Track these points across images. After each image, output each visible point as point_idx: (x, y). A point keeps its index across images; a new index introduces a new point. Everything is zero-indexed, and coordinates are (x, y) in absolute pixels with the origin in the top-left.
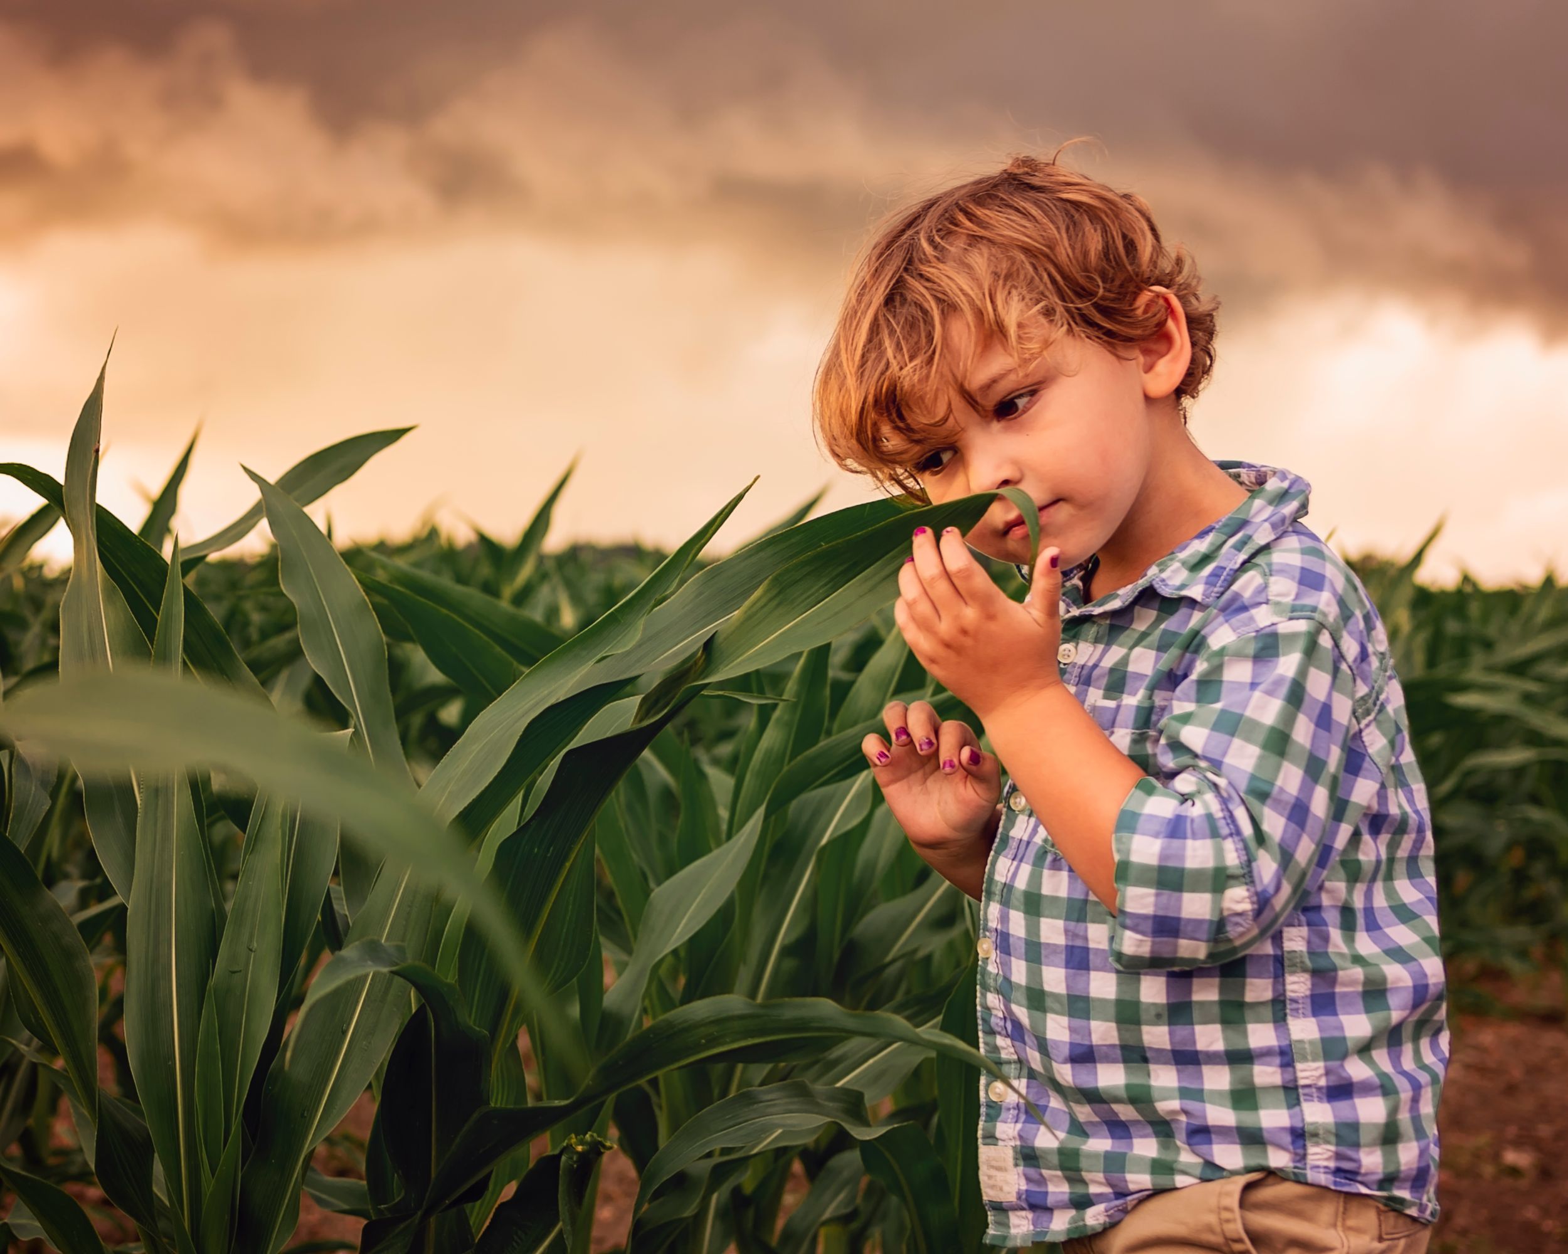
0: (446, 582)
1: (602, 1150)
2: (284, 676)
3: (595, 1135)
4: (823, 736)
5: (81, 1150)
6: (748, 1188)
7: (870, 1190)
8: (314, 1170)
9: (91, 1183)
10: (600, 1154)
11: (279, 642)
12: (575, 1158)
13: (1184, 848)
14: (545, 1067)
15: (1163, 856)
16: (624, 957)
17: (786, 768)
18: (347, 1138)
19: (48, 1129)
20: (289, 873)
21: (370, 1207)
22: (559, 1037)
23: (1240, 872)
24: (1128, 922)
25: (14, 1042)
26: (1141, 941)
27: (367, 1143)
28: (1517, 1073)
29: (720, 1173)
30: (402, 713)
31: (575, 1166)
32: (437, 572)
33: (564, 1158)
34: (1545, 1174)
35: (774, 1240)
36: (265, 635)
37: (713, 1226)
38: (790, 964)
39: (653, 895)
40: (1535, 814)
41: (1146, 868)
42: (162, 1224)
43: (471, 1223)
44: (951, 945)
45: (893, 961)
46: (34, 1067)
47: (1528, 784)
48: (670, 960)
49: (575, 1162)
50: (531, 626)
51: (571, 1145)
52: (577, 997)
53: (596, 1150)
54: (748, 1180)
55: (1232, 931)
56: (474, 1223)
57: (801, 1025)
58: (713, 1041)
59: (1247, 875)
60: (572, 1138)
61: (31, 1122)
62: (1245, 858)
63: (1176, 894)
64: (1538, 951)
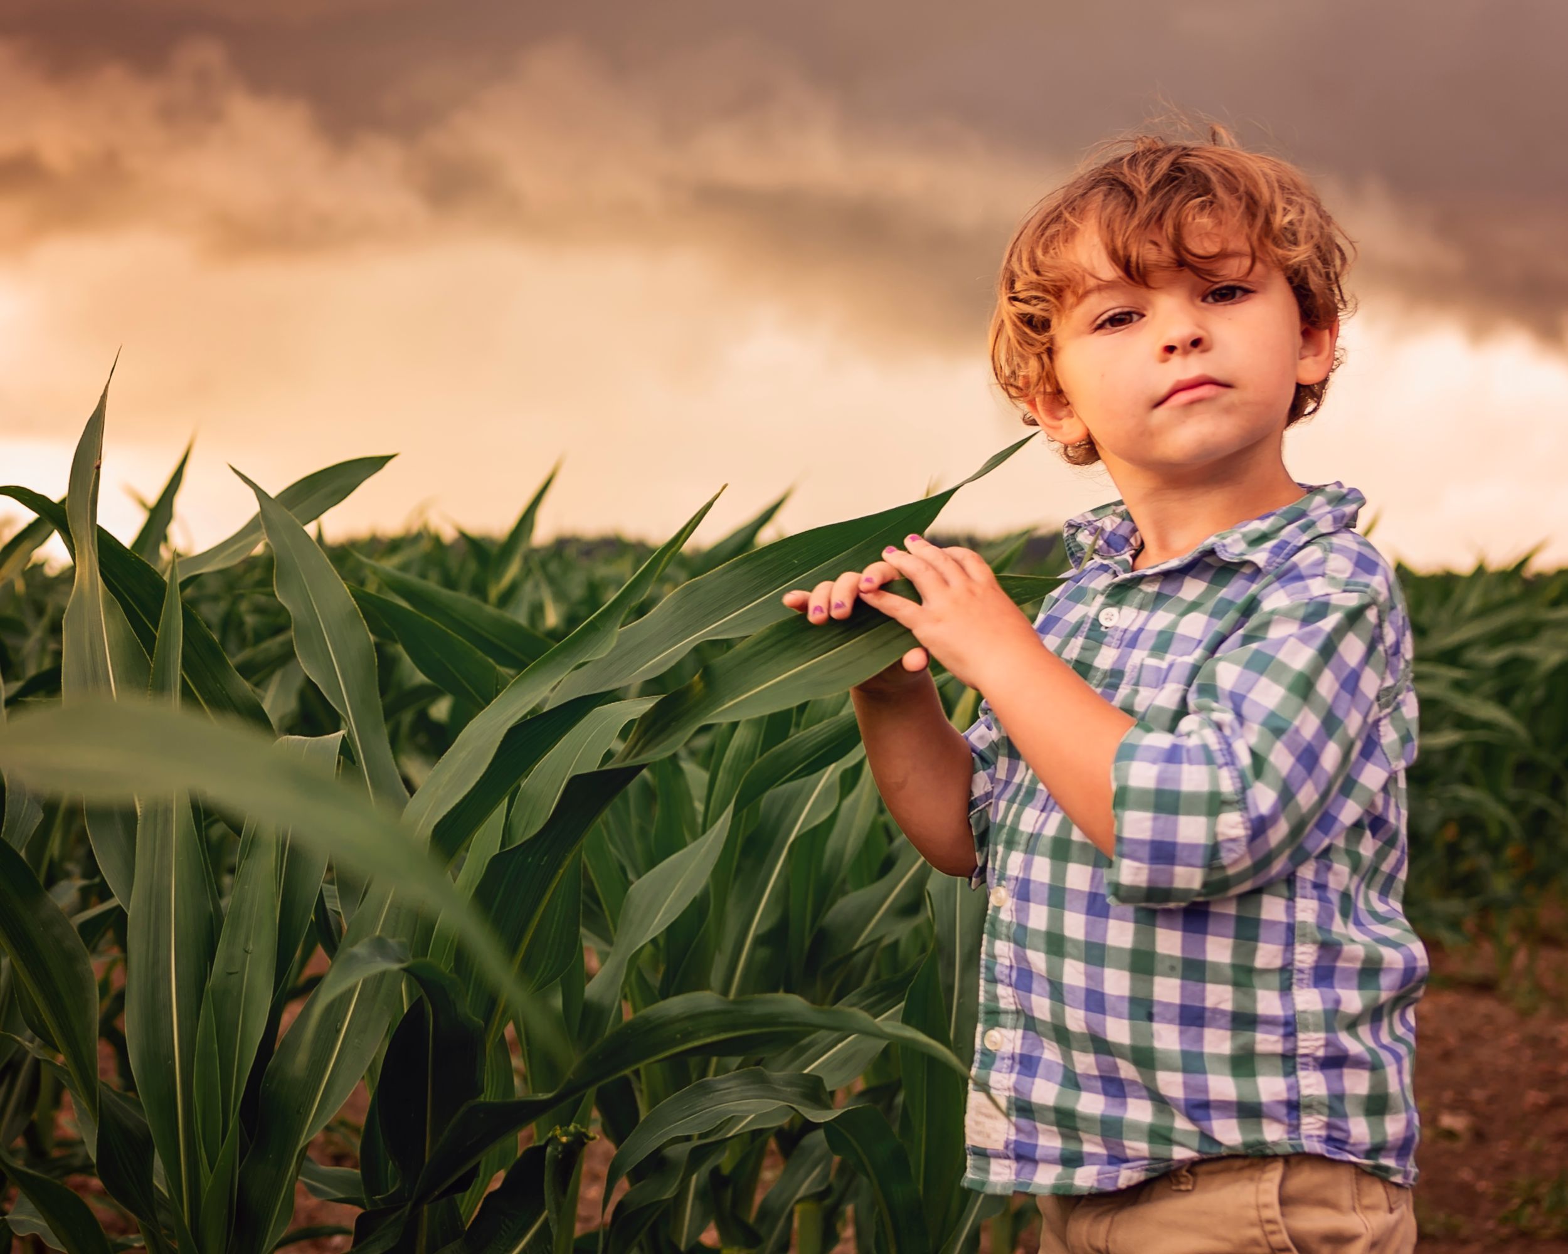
0: (432, 585)
1: (586, 1141)
2: (277, 677)
3: (579, 1126)
4: (792, 730)
5: (82, 1142)
6: (726, 1170)
7: (842, 1169)
8: (310, 1160)
9: (93, 1175)
10: (583, 1144)
11: (273, 645)
12: (560, 1149)
13: (1180, 772)
14: (530, 1057)
15: (1160, 779)
16: (605, 947)
17: (756, 762)
18: (343, 1123)
19: (52, 1122)
20: (283, 876)
21: (364, 1196)
22: (543, 1029)
23: (1236, 798)
24: (1125, 849)
25: (19, 1039)
26: (1138, 868)
27: (362, 1129)
28: (1452, 1040)
29: (698, 1155)
30: (390, 713)
31: (560, 1156)
32: (423, 576)
33: (549, 1149)
34: (1479, 1136)
35: (752, 1217)
36: (259, 638)
37: (693, 1206)
38: (763, 953)
39: (632, 888)
40: (1466, 793)
41: (1144, 792)
42: (162, 1217)
43: (461, 1212)
44: (917, 931)
45: (861, 948)
46: (37, 1063)
47: (1462, 764)
48: (649, 949)
49: (560, 1153)
50: (515, 628)
51: (556, 1137)
52: (560, 989)
53: (580, 1141)
54: (726, 1161)
55: (1226, 858)
56: (464, 1213)
57: (771, 1020)
58: (687, 1036)
59: (1241, 802)
60: (556, 1130)
61: (35, 1116)
62: (1239, 785)
63: (1172, 817)
64: (1470, 923)
